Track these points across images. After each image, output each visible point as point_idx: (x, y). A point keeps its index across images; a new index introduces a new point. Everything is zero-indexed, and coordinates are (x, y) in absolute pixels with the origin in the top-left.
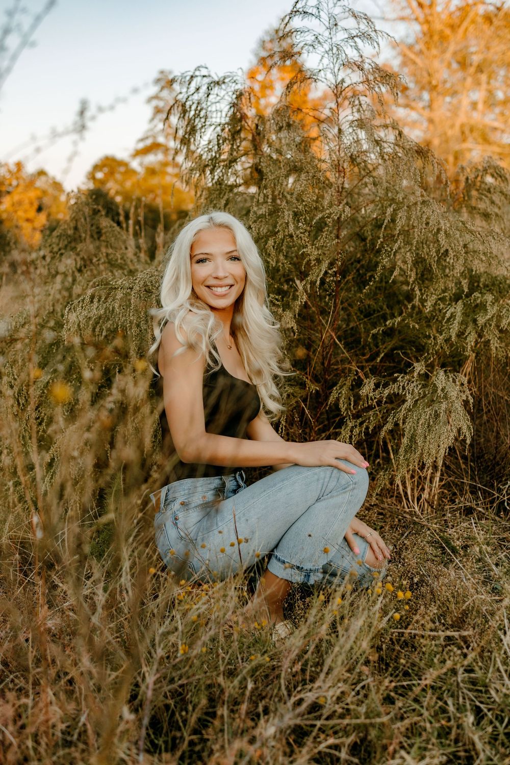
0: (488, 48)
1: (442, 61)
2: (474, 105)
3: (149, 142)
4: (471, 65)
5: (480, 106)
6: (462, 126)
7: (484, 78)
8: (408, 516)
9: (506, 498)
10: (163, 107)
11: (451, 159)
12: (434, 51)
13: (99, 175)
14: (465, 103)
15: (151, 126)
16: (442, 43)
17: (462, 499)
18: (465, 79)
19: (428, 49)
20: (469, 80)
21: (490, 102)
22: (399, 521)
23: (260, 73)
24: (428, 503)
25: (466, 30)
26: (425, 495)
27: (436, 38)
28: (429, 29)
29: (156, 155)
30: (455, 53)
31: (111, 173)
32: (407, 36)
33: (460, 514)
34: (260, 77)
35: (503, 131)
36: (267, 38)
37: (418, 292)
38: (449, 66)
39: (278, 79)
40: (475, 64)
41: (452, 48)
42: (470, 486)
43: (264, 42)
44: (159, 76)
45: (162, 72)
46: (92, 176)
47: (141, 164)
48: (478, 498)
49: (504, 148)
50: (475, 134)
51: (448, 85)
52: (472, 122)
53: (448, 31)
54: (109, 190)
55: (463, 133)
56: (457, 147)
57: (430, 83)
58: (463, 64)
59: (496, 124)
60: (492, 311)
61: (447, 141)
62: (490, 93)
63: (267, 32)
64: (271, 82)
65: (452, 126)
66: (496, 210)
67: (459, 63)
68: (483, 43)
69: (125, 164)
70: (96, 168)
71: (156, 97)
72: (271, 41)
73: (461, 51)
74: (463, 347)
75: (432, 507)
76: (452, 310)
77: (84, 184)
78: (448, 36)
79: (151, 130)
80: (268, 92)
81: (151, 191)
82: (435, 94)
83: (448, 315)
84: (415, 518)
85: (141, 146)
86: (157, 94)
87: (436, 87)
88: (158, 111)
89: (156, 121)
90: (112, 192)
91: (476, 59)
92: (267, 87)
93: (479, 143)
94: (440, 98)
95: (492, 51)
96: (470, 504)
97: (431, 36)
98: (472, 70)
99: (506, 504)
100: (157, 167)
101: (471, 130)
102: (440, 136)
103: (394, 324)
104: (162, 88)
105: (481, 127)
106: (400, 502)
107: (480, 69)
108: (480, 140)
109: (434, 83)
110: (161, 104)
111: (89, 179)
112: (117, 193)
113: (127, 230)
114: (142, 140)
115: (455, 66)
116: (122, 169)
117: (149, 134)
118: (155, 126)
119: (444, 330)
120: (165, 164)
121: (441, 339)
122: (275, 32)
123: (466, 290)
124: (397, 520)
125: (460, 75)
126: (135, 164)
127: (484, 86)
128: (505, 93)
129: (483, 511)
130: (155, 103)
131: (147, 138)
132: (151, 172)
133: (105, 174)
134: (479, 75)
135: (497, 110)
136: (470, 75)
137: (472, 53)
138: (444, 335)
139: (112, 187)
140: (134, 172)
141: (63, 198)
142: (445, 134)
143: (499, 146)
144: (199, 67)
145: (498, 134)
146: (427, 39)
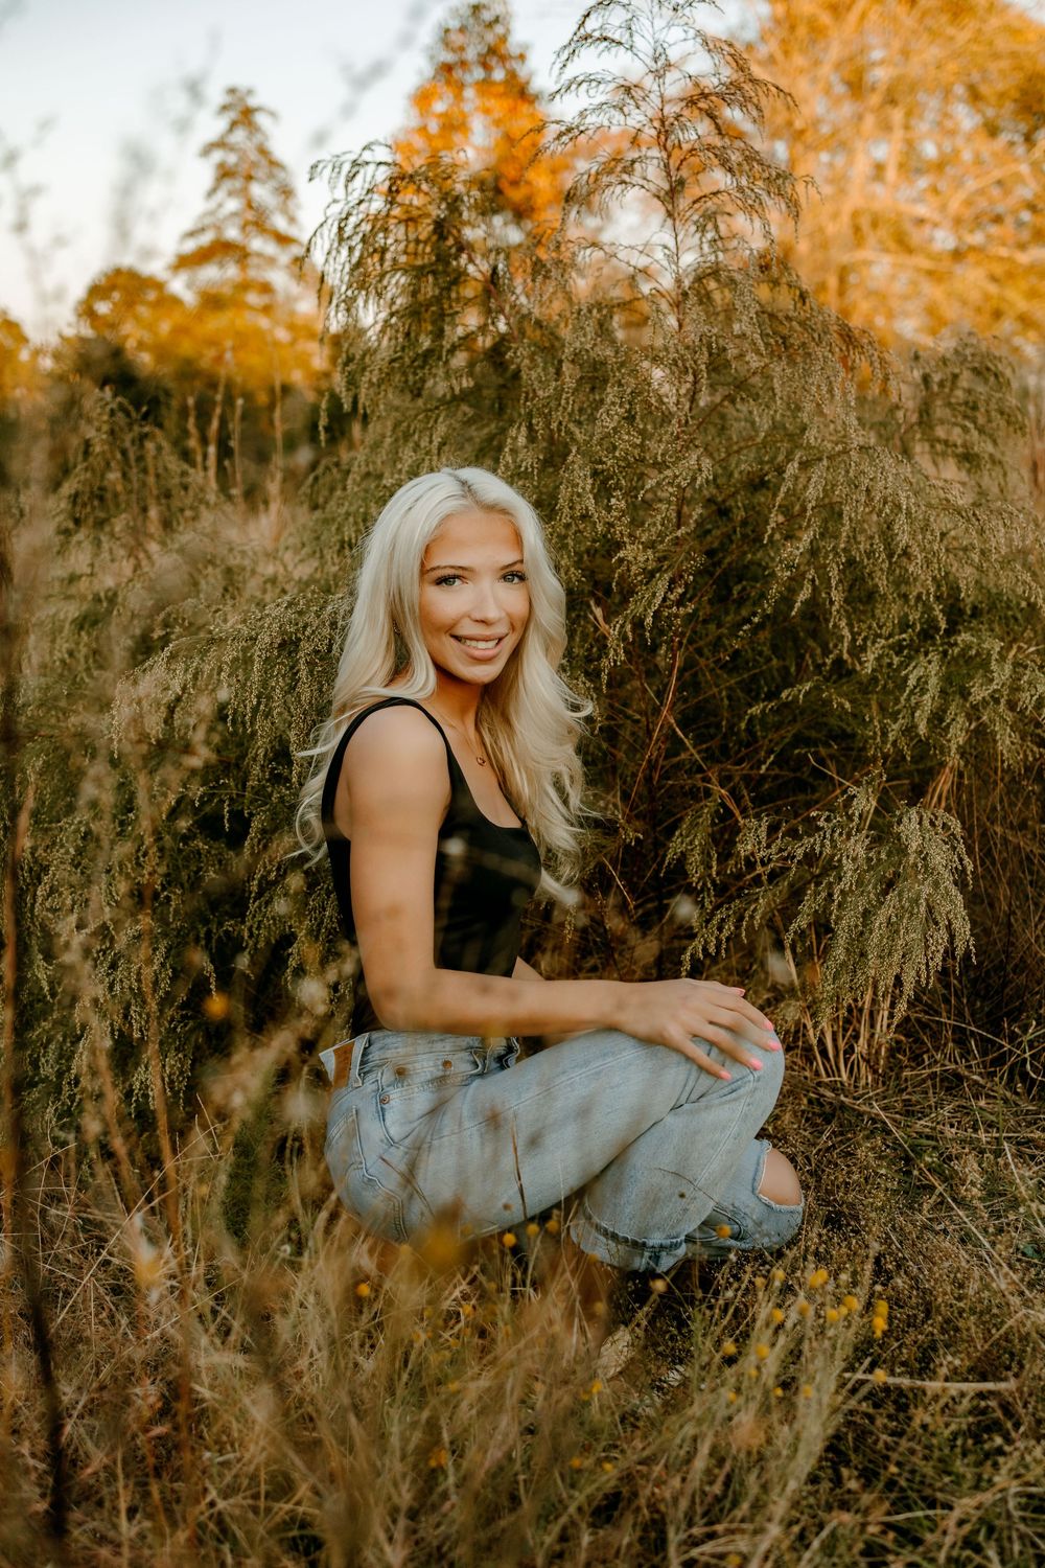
0: (906, 53)
1: (814, 80)
2: (879, 169)
3: (206, 239)
4: (873, 89)
5: (891, 174)
6: (855, 215)
7: (897, 115)
8: (829, 1094)
9: (1027, 1055)
10: (236, 165)
11: (833, 282)
12: (799, 60)
13: (103, 308)
14: (861, 167)
15: (212, 204)
16: (814, 42)
17: (938, 1057)
18: (860, 118)
19: (786, 53)
20: (870, 121)
21: (911, 165)
22: (810, 1102)
23: (441, 98)
24: (868, 1062)
25: (863, 16)
26: (861, 1047)
27: (802, 31)
28: (788, 13)
29: (221, 265)
30: (838, 66)
31: (130, 303)
32: (743, 27)
33: (934, 1086)
34: (439, 107)
35: (936, 225)
36: (454, 24)
37: (846, 632)
38: (828, 91)
39: (477, 109)
40: (882, 87)
41: (835, 52)
42: (955, 1029)
43: (447, 31)
44: (226, 99)
45: (232, 91)
46: (87, 311)
47: (189, 286)
48: (969, 1051)
49: (940, 260)
50: (882, 232)
51: (825, 129)
52: (877, 206)
53: (825, 18)
54: (126, 337)
55: (857, 229)
56: (846, 258)
57: (790, 124)
58: (857, 86)
59: (922, 210)
60: (1002, 674)
61: (824, 245)
62: (910, 146)
63: (455, 12)
64: (464, 116)
65: (835, 216)
66: (990, 448)
67: (849, 84)
68: (897, 44)
69: (159, 286)
70: (97, 291)
71: (220, 144)
72: (462, 30)
73: (851, 59)
74: (942, 746)
75: (875, 1072)
76: (919, 672)
77: (69, 325)
78: (826, 28)
79: (212, 213)
80: (457, 138)
81: (213, 342)
82: (800, 148)
83: (912, 682)
84: (842, 1098)
85: (190, 246)
86: (222, 137)
87: (802, 132)
88: (225, 173)
89: (221, 195)
90: (131, 344)
91: (880, 75)
92: (454, 125)
93: (886, 250)
94: (811, 156)
95: (915, 60)
96: (953, 1066)
97: (793, 28)
98: (875, 99)
99: (1028, 1067)
100: (227, 291)
101: (875, 224)
102: (811, 235)
103: (796, 698)
104: (234, 125)
105: (893, 215)
106: (810, 1060)
107: (891, 100)
108: (892, 245)
109: (798, 124)
110: (232, 159)
111: (80, 316)
112: (141, 345)
113: (205, 469)
114: (192, 234)
115: (840, 89)
116: (152, 296)
117: (208, 221)
118: (220, 205)
119: (899, 712)
120: (244, 286)
121: (895, 728)
122: (469, 12)
123: (943, 625)
124: (805, 1101)
125: (847, 109)
126: (178, 286)
127: (899, 133)
128: (939, 146)
129: (982, 1081)
130: (218, 156)
131: (203, 230)
132: (213, 301)
133: (114, 304)
134: (889, 109)
135: (923, 183)
136: (872, 111)
137: (873, 64)
138: (901, 721)
139: (131, 334)
140: (176, 301)
141: (24, 355)
142: (821, 230)
143: (930, 256)
144: (372, 143)
145: (927, 230)
146: (783, 33)
